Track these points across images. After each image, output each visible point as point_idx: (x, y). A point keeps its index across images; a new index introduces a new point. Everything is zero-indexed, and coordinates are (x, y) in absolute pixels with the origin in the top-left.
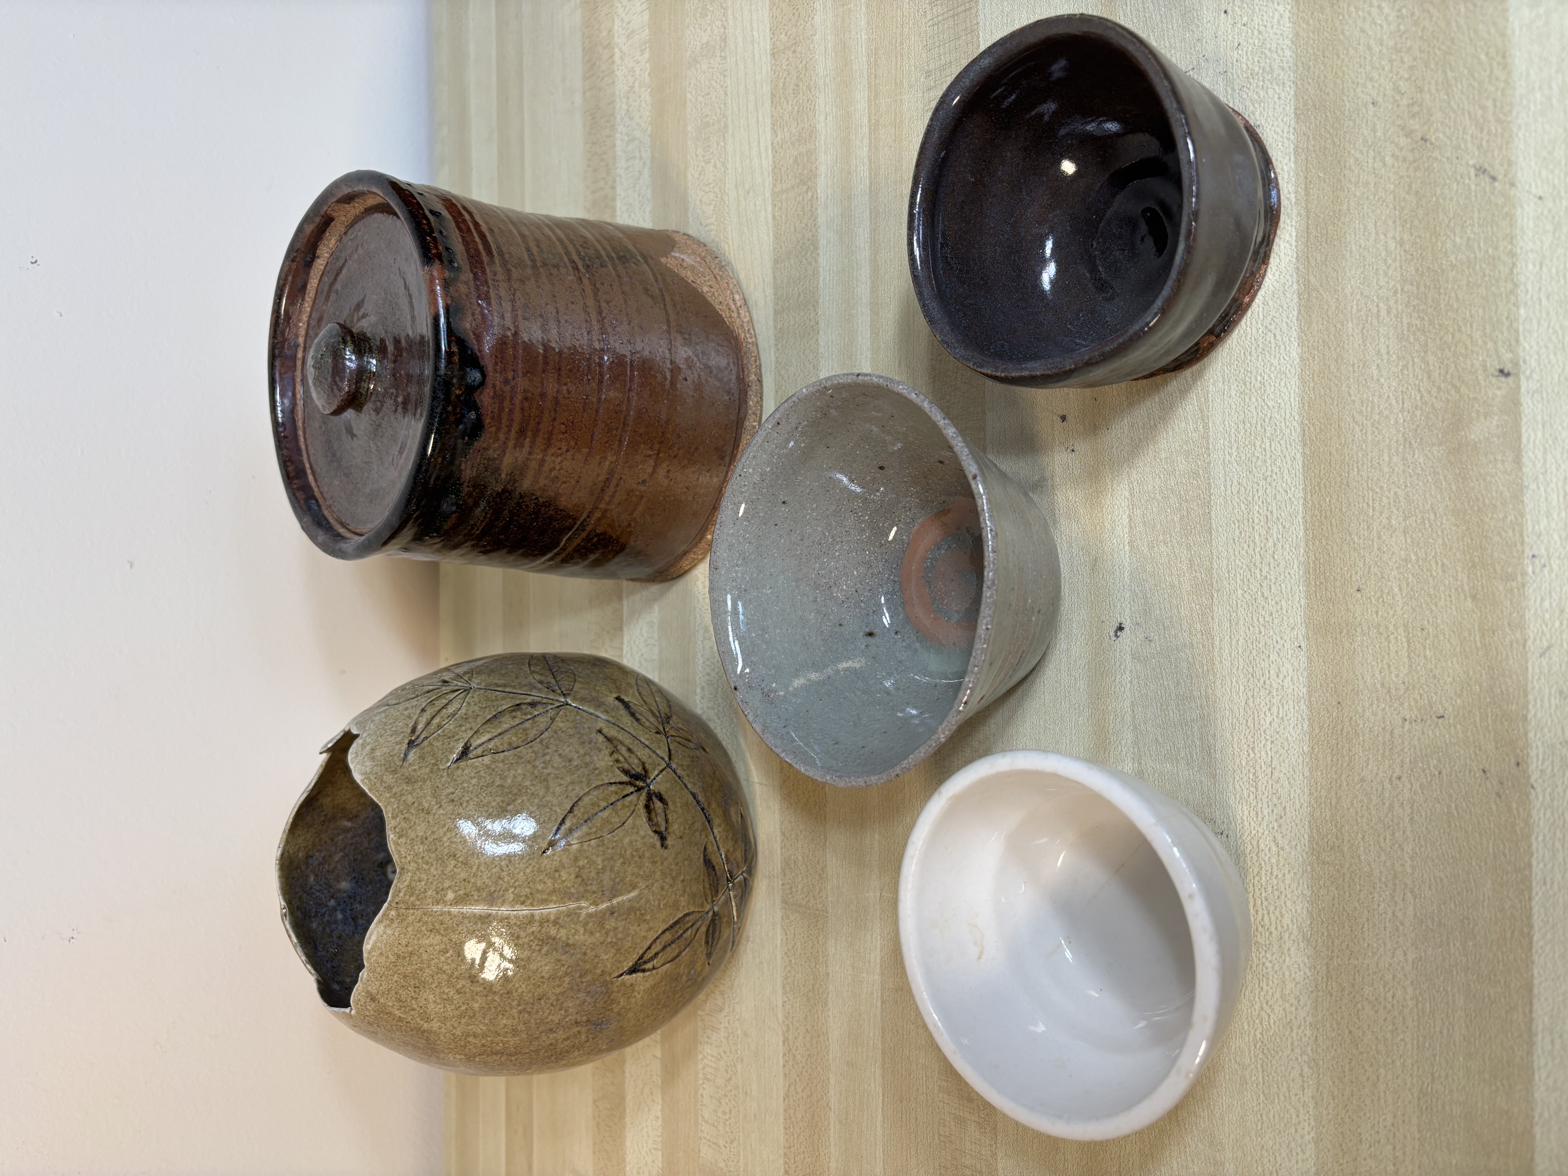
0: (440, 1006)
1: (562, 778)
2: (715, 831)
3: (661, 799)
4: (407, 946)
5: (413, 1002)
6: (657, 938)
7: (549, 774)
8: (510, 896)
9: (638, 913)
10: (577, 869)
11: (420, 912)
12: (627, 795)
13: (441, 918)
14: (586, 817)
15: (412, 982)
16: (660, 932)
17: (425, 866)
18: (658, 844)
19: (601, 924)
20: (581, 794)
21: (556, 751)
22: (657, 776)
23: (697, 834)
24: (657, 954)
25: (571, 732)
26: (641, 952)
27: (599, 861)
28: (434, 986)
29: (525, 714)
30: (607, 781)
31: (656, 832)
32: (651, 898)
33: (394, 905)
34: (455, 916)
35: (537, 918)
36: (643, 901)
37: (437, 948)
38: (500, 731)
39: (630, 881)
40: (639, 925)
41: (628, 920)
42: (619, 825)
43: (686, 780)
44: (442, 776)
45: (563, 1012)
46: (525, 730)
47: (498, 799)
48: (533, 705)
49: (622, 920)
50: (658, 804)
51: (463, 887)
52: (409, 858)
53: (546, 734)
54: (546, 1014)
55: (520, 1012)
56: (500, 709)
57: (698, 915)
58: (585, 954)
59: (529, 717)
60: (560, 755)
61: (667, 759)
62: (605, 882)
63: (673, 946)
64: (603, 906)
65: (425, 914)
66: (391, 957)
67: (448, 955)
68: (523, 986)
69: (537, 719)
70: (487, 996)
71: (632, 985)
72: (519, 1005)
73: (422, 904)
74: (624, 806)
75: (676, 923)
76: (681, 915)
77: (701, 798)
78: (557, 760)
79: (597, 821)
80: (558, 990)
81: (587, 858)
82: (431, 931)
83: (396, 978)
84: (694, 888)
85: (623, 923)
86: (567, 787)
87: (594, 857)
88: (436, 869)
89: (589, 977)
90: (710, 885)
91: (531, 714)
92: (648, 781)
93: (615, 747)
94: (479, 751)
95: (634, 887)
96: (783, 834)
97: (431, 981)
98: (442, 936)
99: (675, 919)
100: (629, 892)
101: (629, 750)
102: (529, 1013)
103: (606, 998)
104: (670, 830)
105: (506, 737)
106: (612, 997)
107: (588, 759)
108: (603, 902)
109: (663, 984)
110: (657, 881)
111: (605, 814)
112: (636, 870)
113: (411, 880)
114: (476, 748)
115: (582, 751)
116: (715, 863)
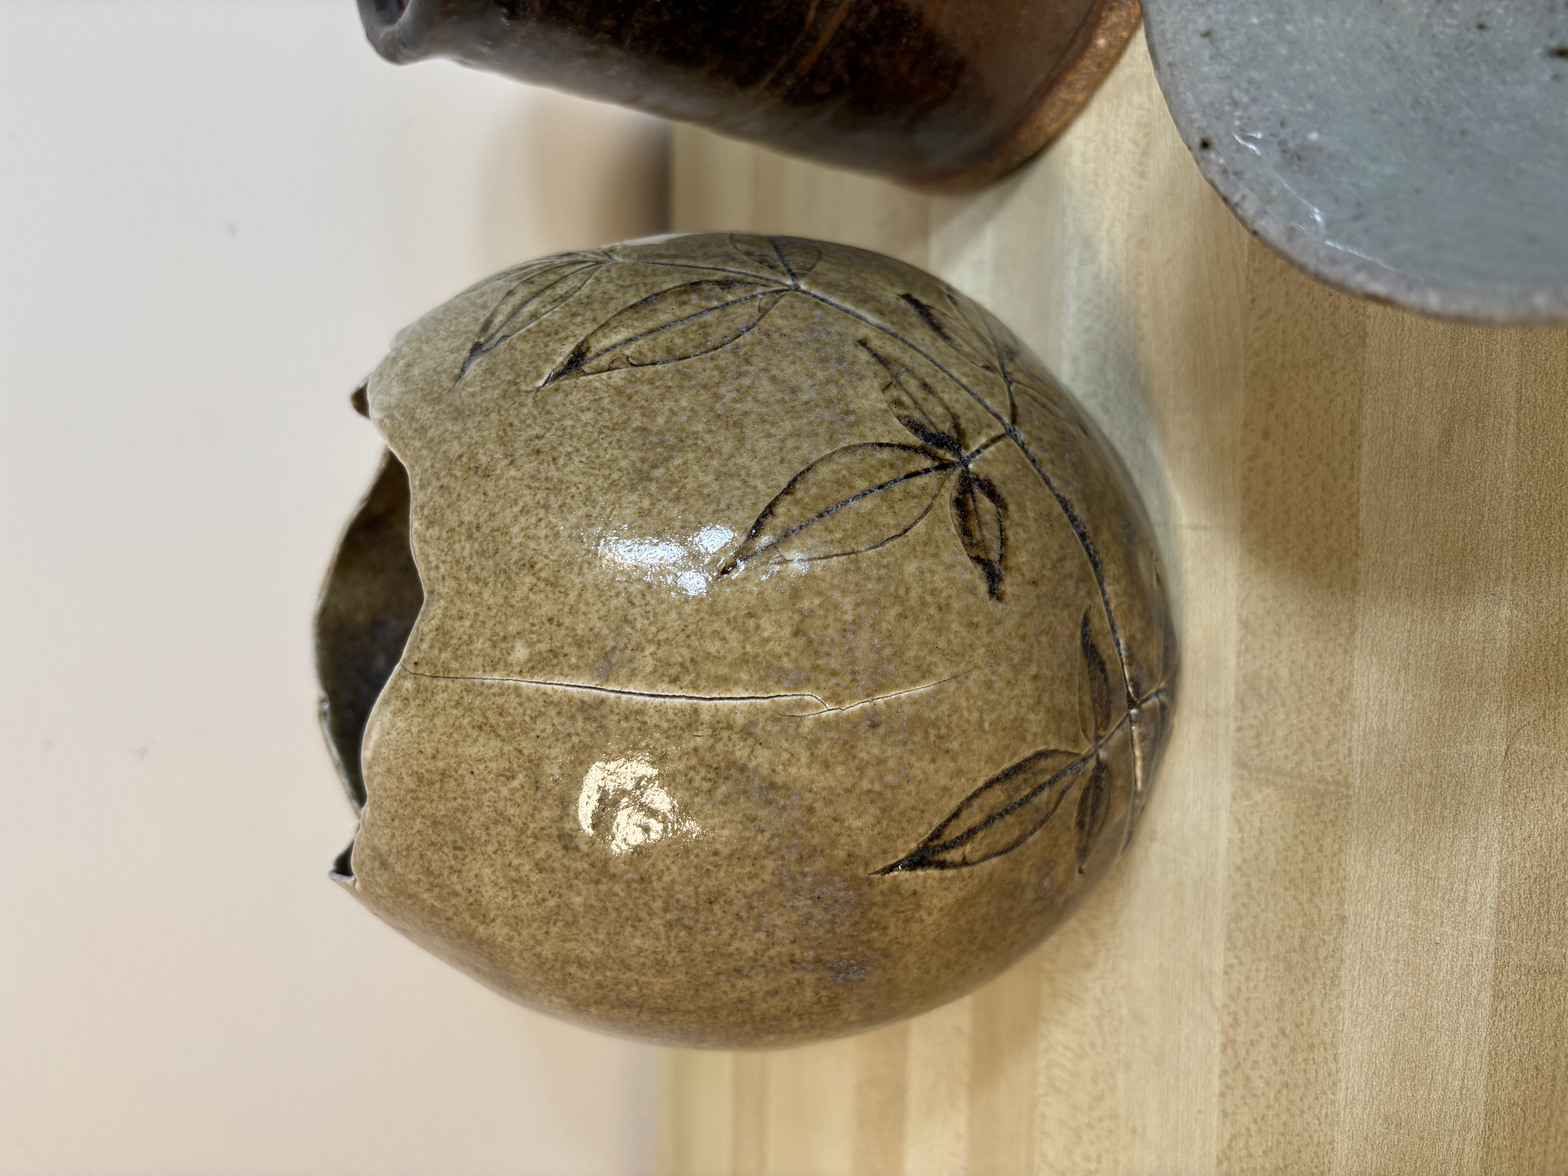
0: (504, 894)
1: (773, 424)
2: (1109, 589)
3: (992, 493)
4: (434, 757)
5: (454, 878)
6: (975, 795)
7: (746, 414)
8: (646, 661)
9: (932, 732)
10: (797, 617)
11: (458, 686)
12: (916, 474)
13: (500, 701)
14: (821, 506)
15: (450, 838)
16: (980, 783)
17: (473, 587)
18: (983, 587)
19: (849, 748)
20: (814, 457)
21: (766, 370)
22: (985, 446)
23: (1069, 582)
24: (971, 833)
25: (801, 337)
26: (937, 822)
27: (847, 603)
28: (490, 849)
29: (708, 299)
30: (872, 440)
31: (977, 559)
32: (964, 703)
33: (410, 667)
34: (529, 699)
35: (705, 717)
36: (945, 707)
37: (493, 765)
38: (651, 325)
39: (917, 657)
40: (933, 761)
41: (910, 746)
42: (894, 532)
43: (1048, 469)
44: (522, 405)
45: (762, 936)
46: (703, 326)
47: (634, 456)
48: (726, 284)
49: (895, 744)
50: (985, 504)
51: (546, 636)
52: (442, 570)
53: (747, 336)
54: (725, 936)
55: (669, 925)
56: (656, 290)
57: (1065, 761)
58: (810, 810)
59: (715, 303)
60: (773, 379)
61: (1007, 420)
62: (859, 654)
63: (1010, 819)
64: (854, 707)
65: (468, 690)
66: (407, 779)
67: (516, 784)
68: (674, 869)
69: (731, 309)
70: (598, 882)
71: (915, 893)
72: (666, 910)
73: (462, 668)
74: (908, 495)
75: (1018, 769)
76: (1028, 753)
77: (1078, 511)
78: (766, 385)
79: (847, 518)
80: (751, 886)
81: (820, 593)
82: (480, 728)
83: (418, 824)
84: (1061, 698)
85: (898, 750)
86: (783, 441)
87: (837, 595)
88: (494, 594)
89: (819, 864)
90: (1094, 700)
91: (719, 299)
92: (965, 454)
93: (896, 376)
94: (605, 360)
95: (924, 672)
96: (1244, 624)
97: (484, 837)
98: (503, 740)
99: (1016, 760)
100: (914, 683)
101: (925, 386)
102: (689, 929)
103: (857, 916)
104: (1012, 562)
105: (662, 338)
106: (871, 914)
107: (833, 391)
108: (853, 697)
109: (984, 900)
110: (977, 667)
111: (867, 504)
112: (929, 636)
113: (445, 616)
114: (598, 355)
115: (821, 375)
116: (1105, 657)
